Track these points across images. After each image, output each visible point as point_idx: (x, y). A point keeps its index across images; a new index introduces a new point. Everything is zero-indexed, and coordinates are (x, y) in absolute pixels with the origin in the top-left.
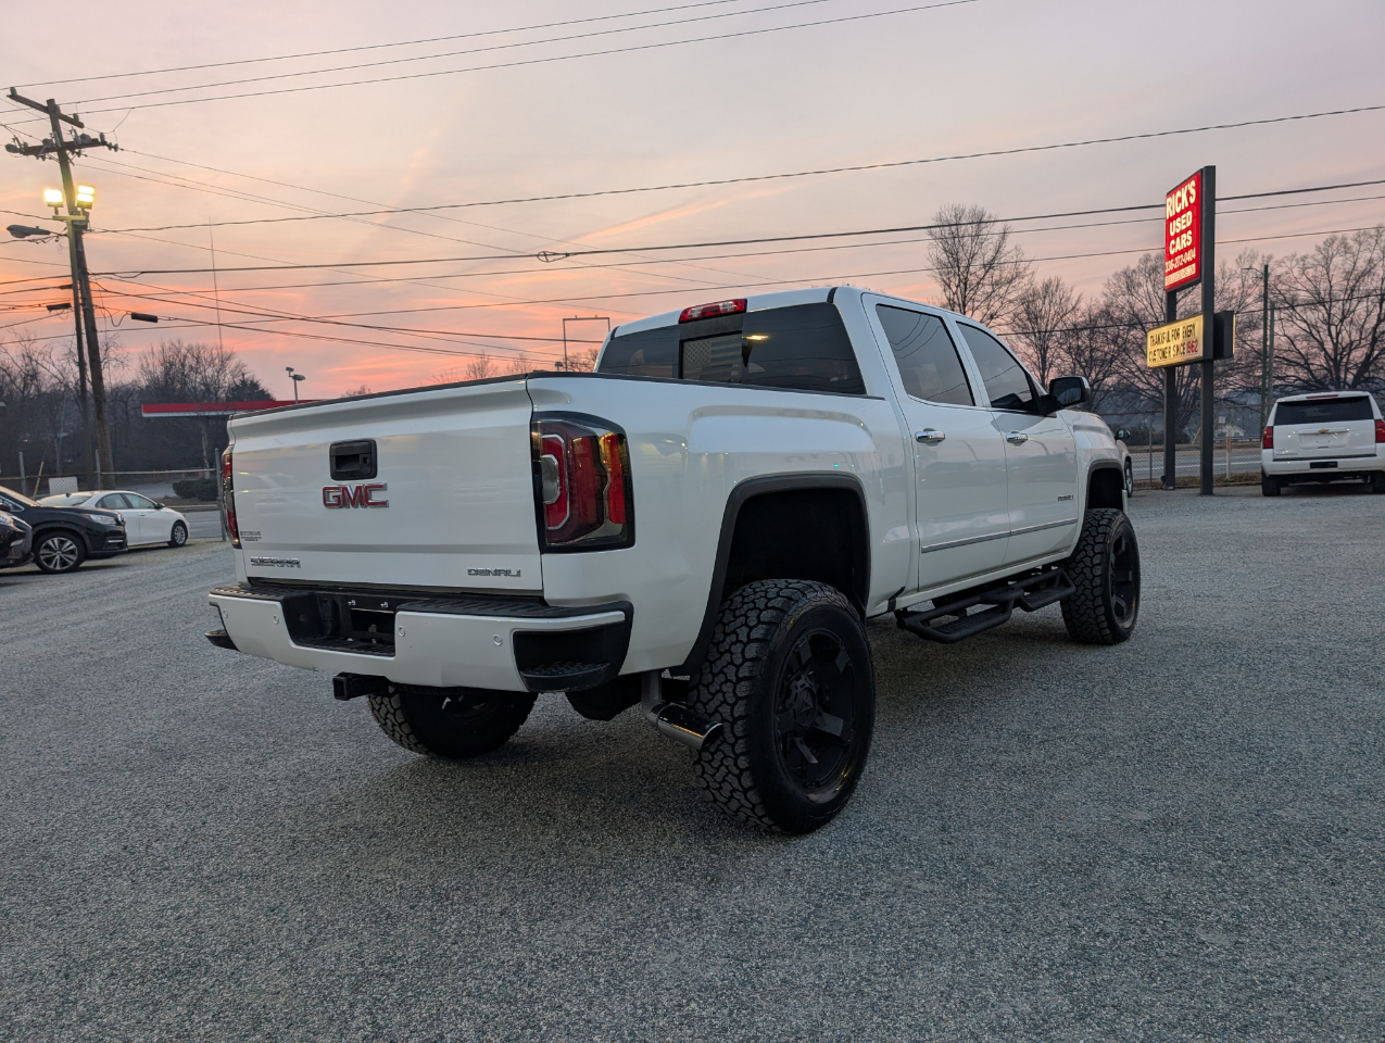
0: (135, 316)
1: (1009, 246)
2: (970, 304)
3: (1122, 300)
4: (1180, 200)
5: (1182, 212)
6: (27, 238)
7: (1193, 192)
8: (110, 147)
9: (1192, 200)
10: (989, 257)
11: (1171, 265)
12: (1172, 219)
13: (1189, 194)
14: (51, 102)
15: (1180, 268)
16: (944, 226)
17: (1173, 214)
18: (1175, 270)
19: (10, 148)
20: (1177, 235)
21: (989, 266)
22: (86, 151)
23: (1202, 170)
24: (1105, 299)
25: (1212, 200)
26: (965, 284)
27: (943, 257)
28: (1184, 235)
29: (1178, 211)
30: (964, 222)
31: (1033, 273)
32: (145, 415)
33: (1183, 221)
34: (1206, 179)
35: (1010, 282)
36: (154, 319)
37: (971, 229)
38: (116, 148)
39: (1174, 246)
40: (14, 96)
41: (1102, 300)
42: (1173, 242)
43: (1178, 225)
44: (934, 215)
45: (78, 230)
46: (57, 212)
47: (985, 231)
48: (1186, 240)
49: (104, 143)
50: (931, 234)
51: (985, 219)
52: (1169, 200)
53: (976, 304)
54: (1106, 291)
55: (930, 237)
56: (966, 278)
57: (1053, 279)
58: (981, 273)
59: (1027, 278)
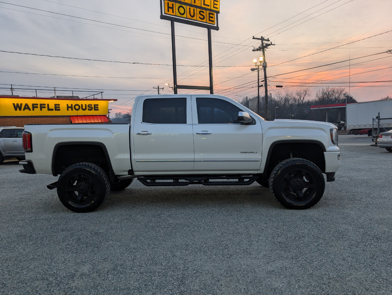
0: (277, 86)
6: (254, 71)
8: (273, 45)
14: (262, 37)
19: (253, 50)
22: (268, 47)
32: (311, 109)
36: (282, 87)
38: (274, 45)
40: (254, 38)
45: (265, 67)
46: (256, 64)
49: (271, 44)
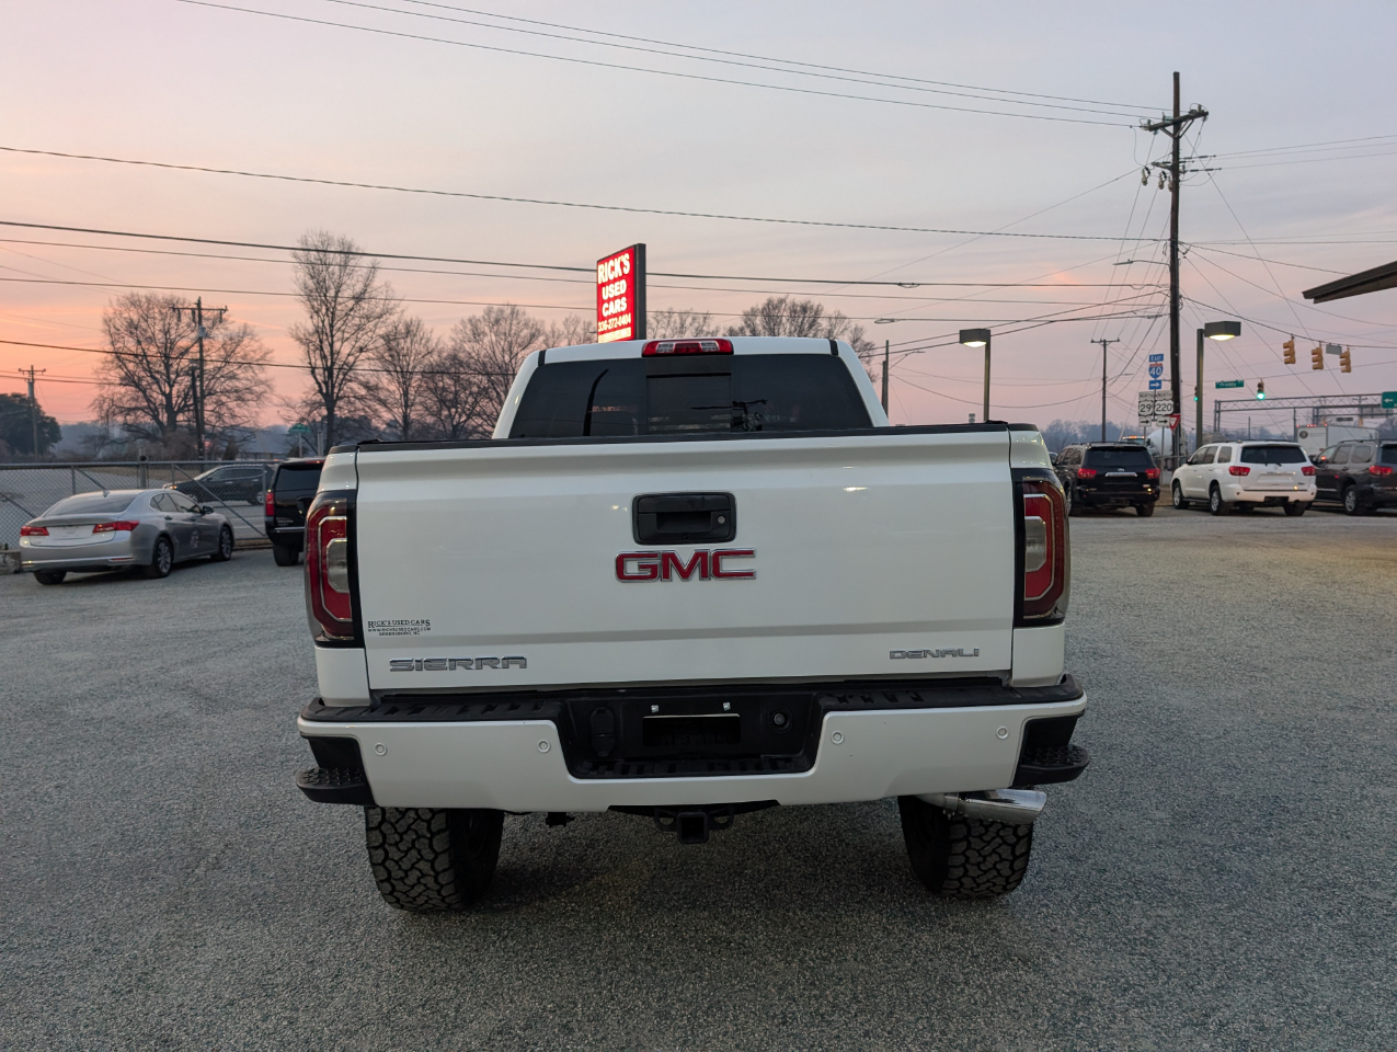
1: (378, 282)
2: (339, 335)
3: (467, 346)
4: (613, 269)
5: (615, 280)
7: (627, 264)
9: (627, 271)
10: (359, 288)
11: (604, 326)
12: (603, 285)
13: (622, 265)
15: (614, 329)
16: (309, 250)
17: (606, 280)
18: (608, 331)
20: (609, 300)
21: (358, 299)
23: (635, 246)
24: (453, 343)
25: (643, 274)
26: (333, 313)
27: (311, 284)
28: (617, 301)
29: (611, 278)
30: (333, 249)
31: (402, 312)
33: (617, 288)
34: (637, 253)
35: (380, 316)
37: (338, 258)
39: (607, 309)
41: (450, 344)
42: (606, 305)
43: (612, 290)
44: (299, 238)
47: (352, 263)
48: (621, 305)
50: (295, 257)
51: (354, 250)
52: (601, 267)
53: (346, 335)
54: (454, 336)
55: (294, 260)
56: (334, 308)
57: (414, 318)
58: (351, 303)
59: (396, 315)
